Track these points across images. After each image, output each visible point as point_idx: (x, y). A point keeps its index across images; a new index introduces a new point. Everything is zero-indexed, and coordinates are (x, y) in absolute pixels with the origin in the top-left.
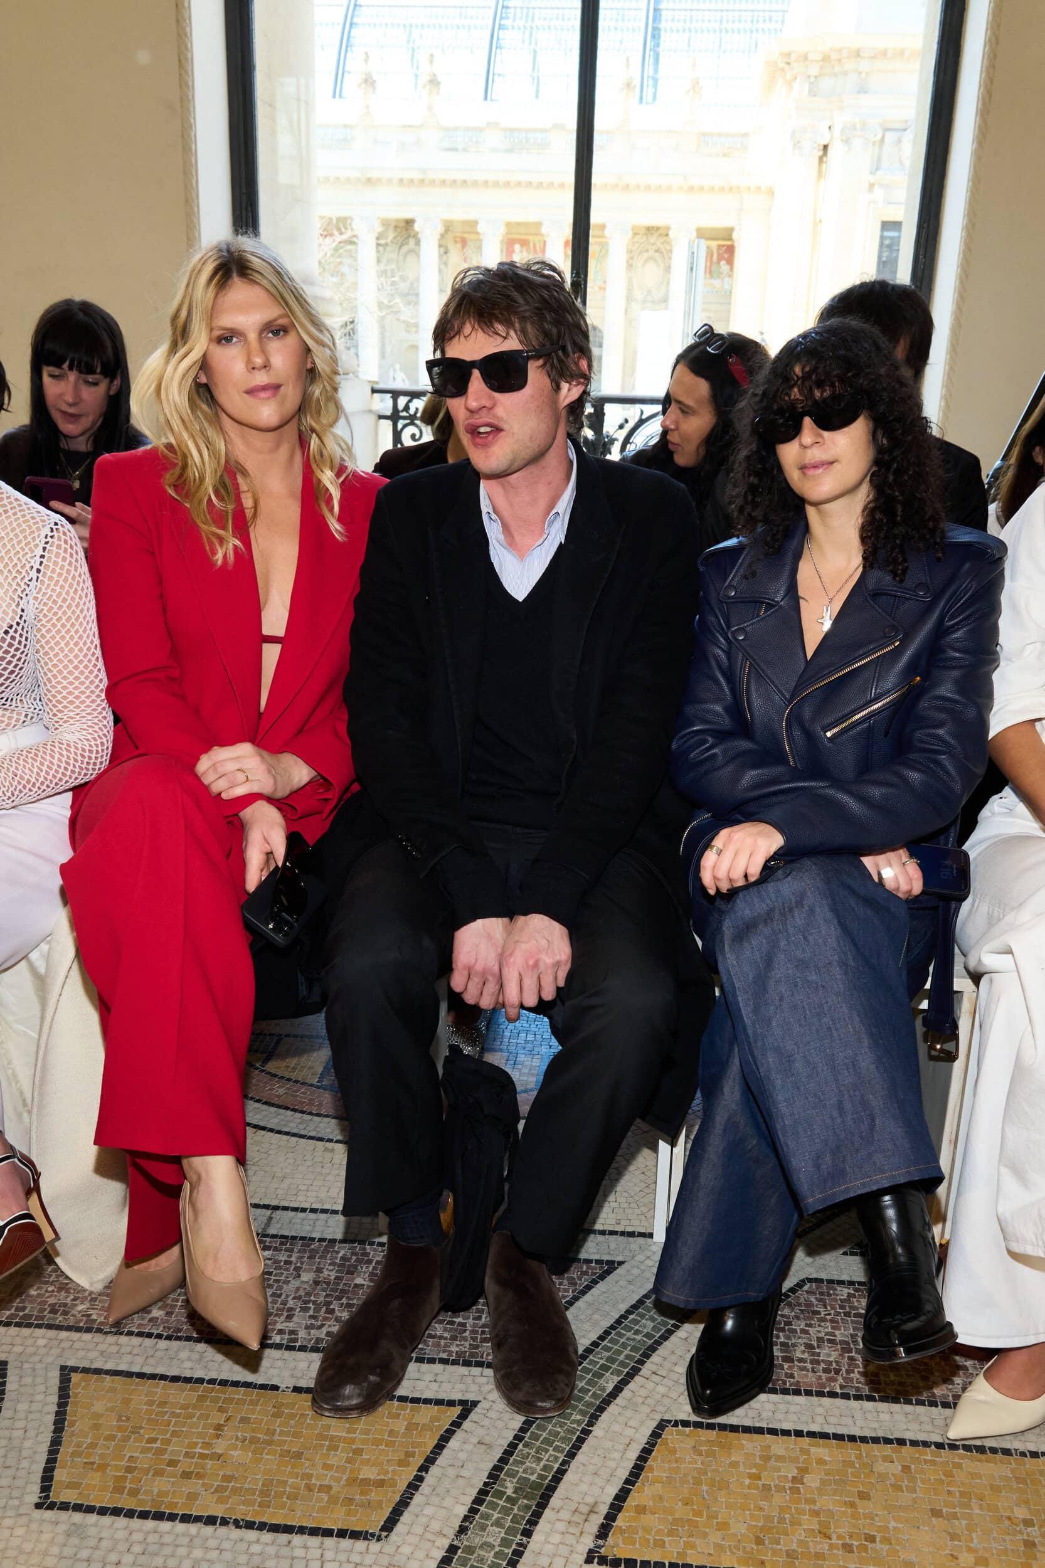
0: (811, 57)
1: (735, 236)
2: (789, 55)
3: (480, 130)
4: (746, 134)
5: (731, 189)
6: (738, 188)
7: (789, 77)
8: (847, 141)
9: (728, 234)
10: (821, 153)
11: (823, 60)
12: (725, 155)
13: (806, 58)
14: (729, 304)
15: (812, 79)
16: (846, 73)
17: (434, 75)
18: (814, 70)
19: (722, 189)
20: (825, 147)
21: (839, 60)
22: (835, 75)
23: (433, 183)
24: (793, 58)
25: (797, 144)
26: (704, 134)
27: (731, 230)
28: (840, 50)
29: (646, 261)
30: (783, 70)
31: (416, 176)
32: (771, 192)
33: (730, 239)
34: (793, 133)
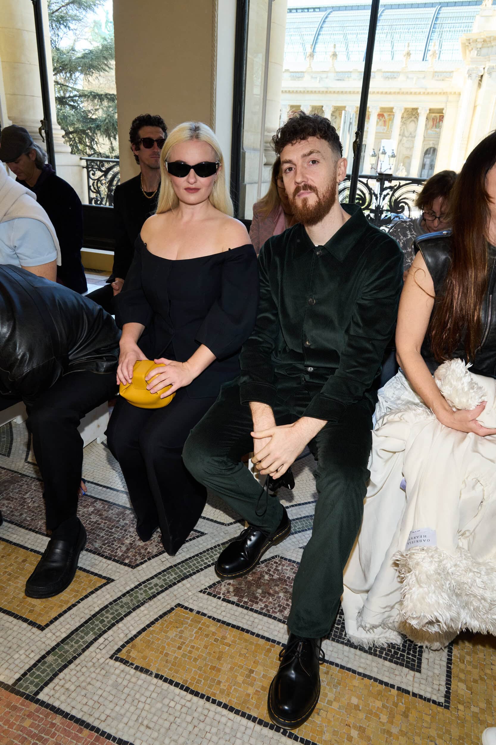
0: (478, 41)
1: (444, 112)
2: (469, 40)
3: (351, 72)
4: (452, 72)
5: (444, 93)
6: (447, 93)
7: (470, 49)
8: (490, 74)
9: (441, 111)
10: (480, 78)
11: (484, 41)
12: (443, 80)
13: (476, 41)
14: (439, 138)
15: (479, 49)
16: (492, 46)
17: (335, 52)
18: (479, 46)
19: (440, 93)
20: (482, 76)
21: (490, 41)
22: (488, 47)
23: (330, 92)
24: (471, 41)
25: (470, 76)
26: (436, 72)
27: (443, 109)
28: (490, 37)
29: (411, 121)
30: (468, 46)
31: (325, 90)
32: (460, 94)
33: (442, 113)
34: (469, 70)
